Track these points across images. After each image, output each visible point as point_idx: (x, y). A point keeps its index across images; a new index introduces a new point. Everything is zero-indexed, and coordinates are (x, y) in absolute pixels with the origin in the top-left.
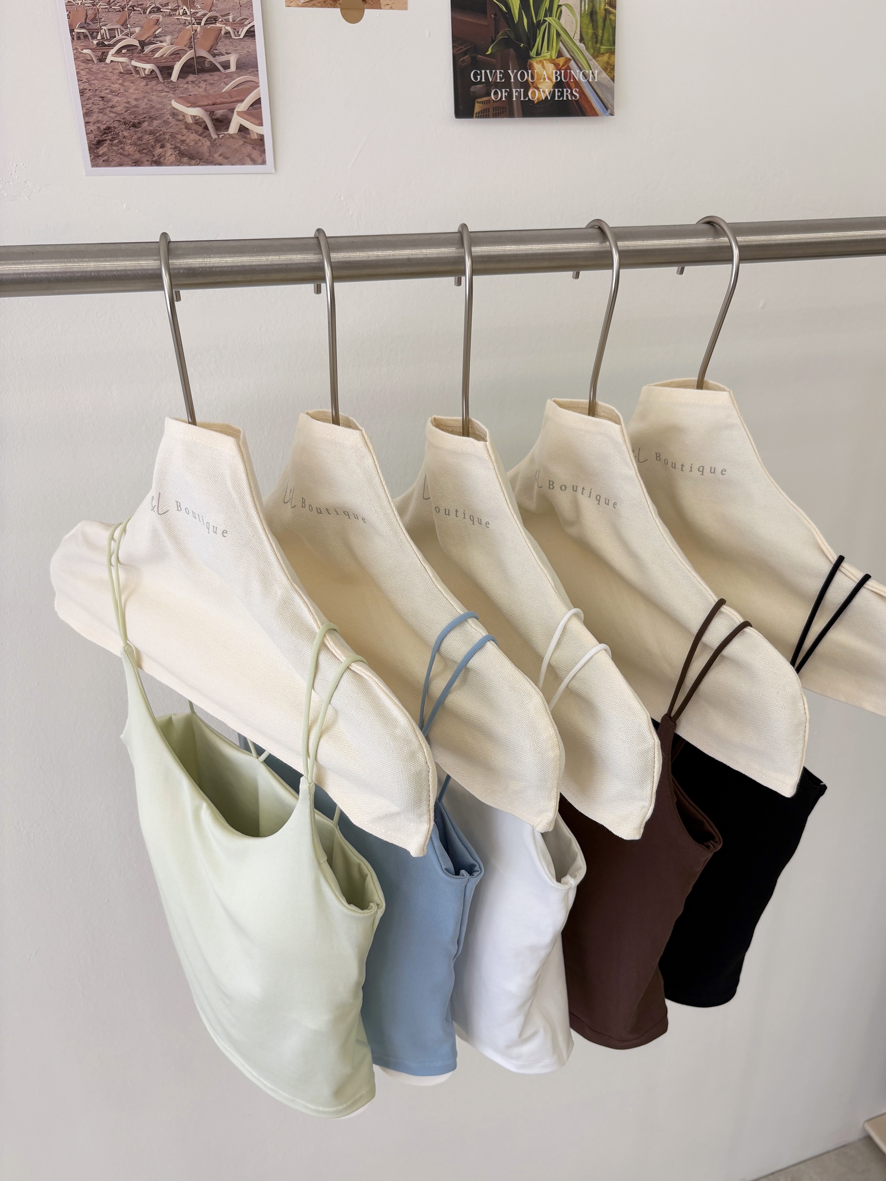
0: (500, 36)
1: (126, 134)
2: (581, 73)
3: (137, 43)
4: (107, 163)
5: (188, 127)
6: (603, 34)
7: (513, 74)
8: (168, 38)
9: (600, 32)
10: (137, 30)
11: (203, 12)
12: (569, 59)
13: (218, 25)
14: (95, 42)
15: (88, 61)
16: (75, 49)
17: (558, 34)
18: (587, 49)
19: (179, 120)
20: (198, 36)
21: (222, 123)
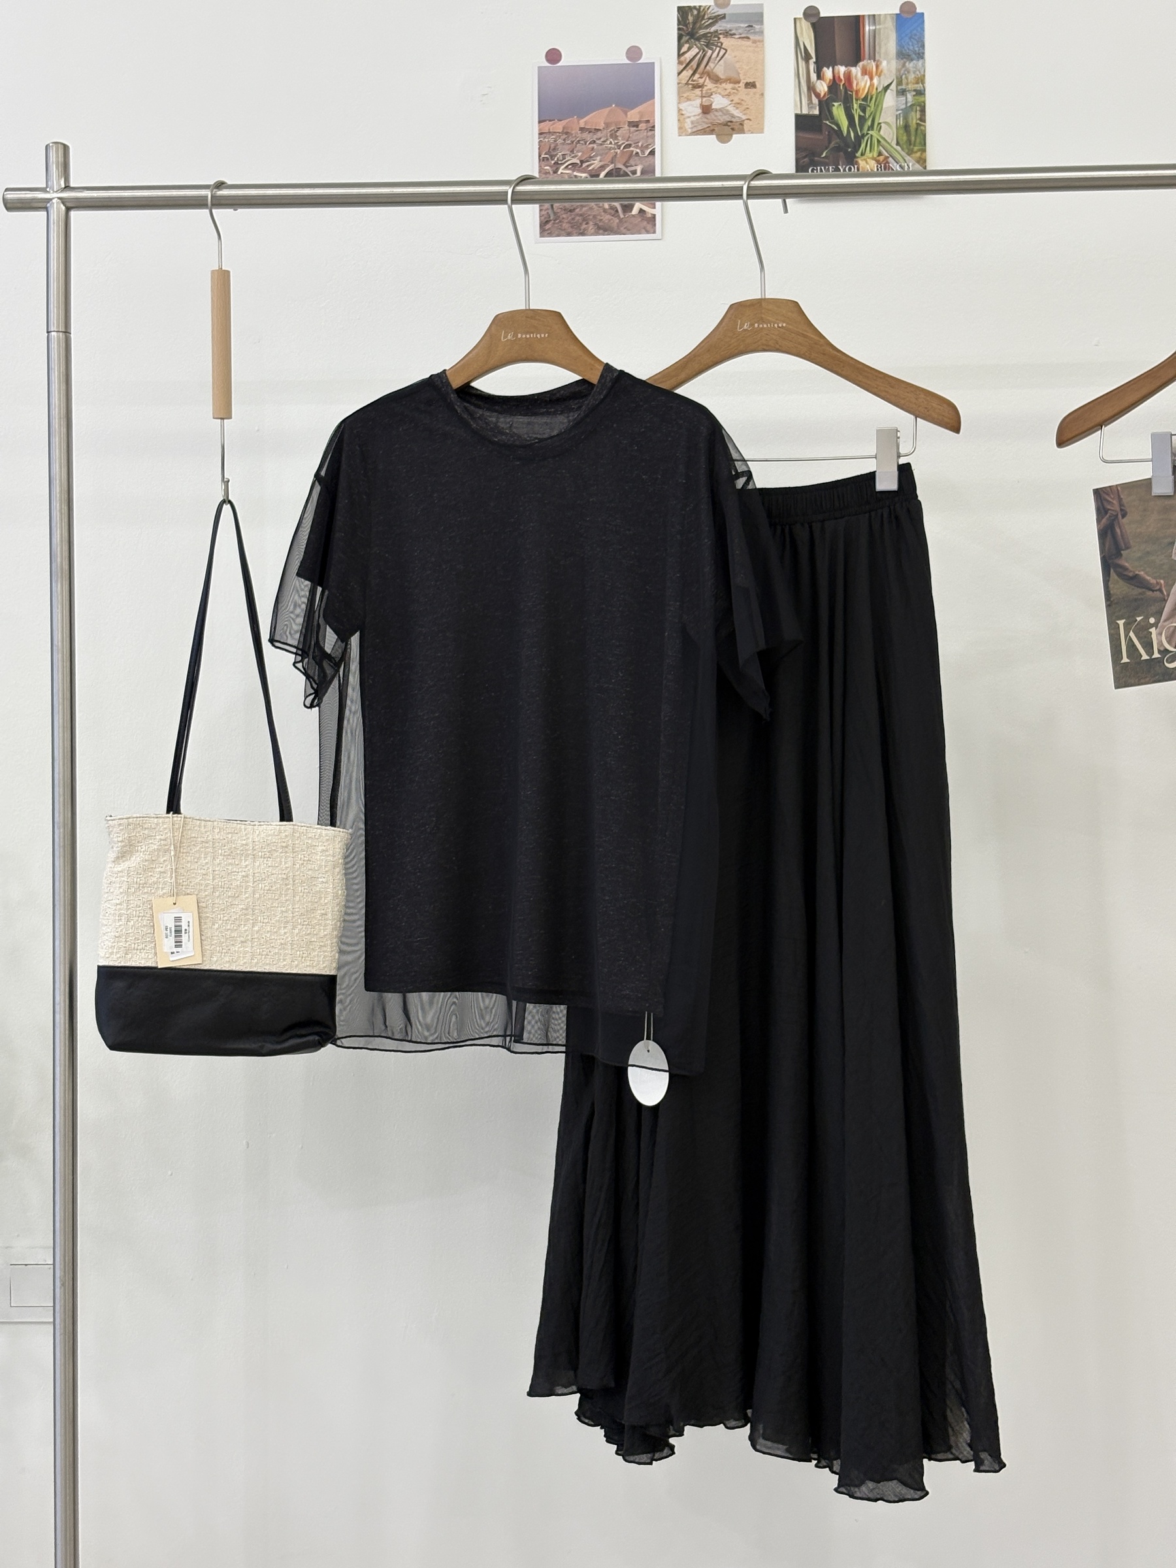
0: (832, 145)
1: (564, 216)
2: (898, 166)
3: (578, 162)
4: (550, 235)
5: (605, 211)
6: (915, 139)
7: (842, 167)
8: (598, 158)
9: (913, 138)
10: (580, 154)
11: (623, 142)
12: (887, 158)
13: (631, 149)
14: (553, 162)
15: (547, 173)
16: (540, 166)
17: (879, 141)
18: (903, 149)
19: (600, 207)
20: (618, 156)
21: (627, 208)
